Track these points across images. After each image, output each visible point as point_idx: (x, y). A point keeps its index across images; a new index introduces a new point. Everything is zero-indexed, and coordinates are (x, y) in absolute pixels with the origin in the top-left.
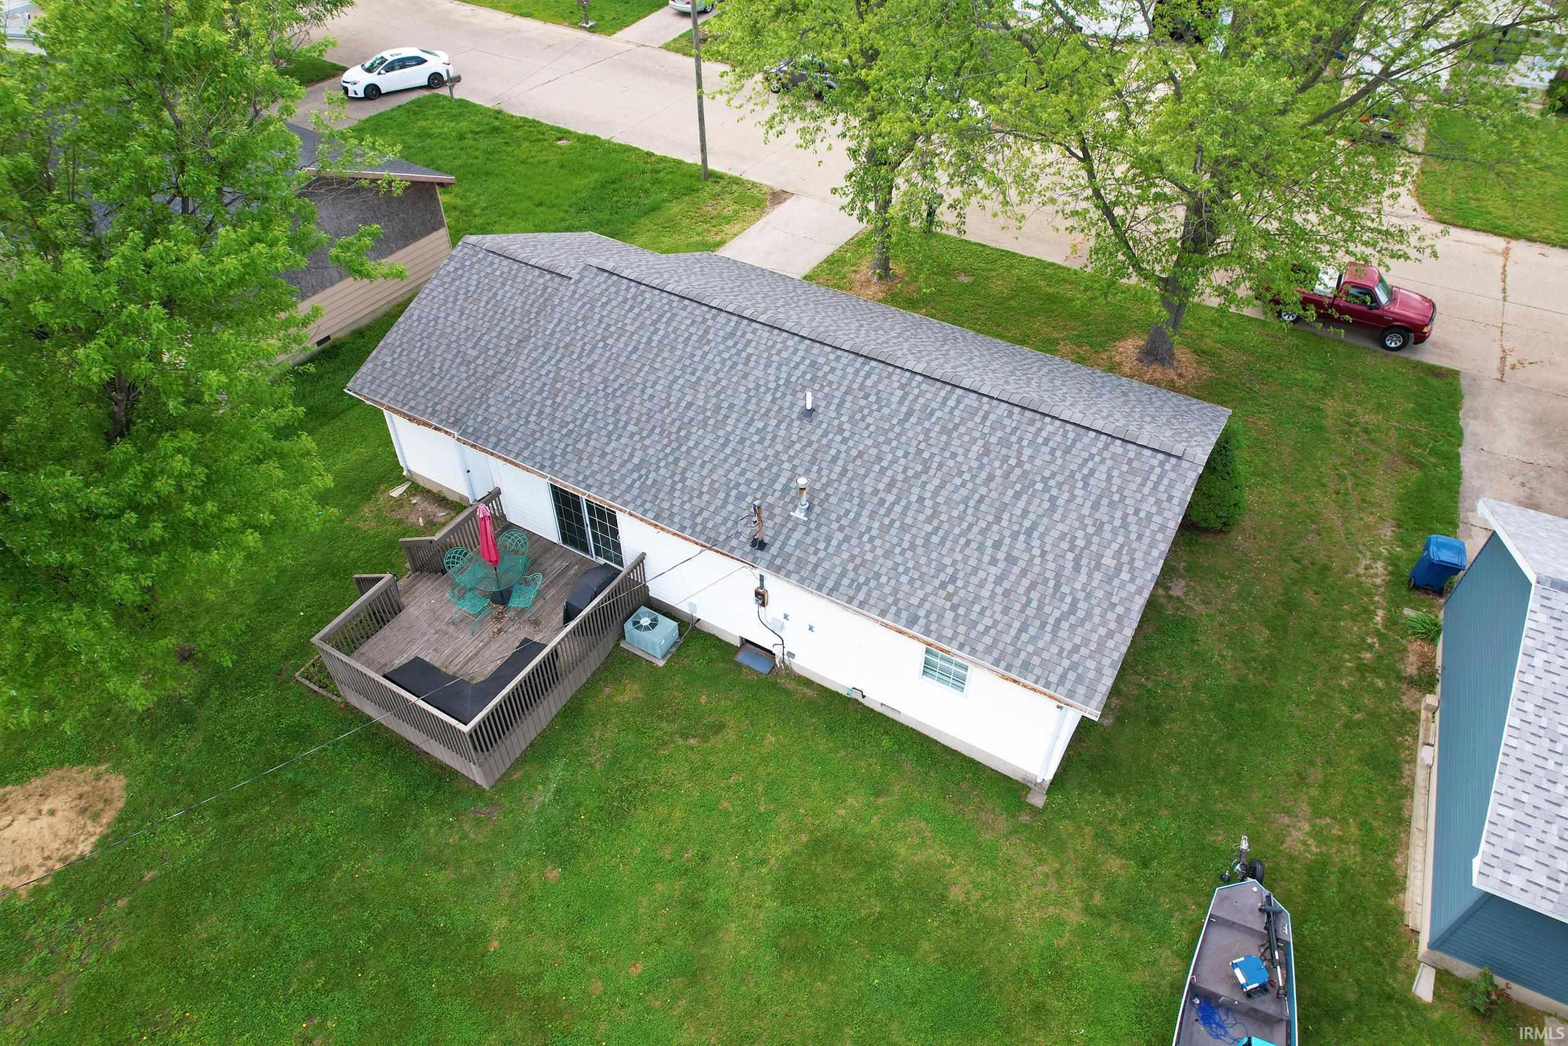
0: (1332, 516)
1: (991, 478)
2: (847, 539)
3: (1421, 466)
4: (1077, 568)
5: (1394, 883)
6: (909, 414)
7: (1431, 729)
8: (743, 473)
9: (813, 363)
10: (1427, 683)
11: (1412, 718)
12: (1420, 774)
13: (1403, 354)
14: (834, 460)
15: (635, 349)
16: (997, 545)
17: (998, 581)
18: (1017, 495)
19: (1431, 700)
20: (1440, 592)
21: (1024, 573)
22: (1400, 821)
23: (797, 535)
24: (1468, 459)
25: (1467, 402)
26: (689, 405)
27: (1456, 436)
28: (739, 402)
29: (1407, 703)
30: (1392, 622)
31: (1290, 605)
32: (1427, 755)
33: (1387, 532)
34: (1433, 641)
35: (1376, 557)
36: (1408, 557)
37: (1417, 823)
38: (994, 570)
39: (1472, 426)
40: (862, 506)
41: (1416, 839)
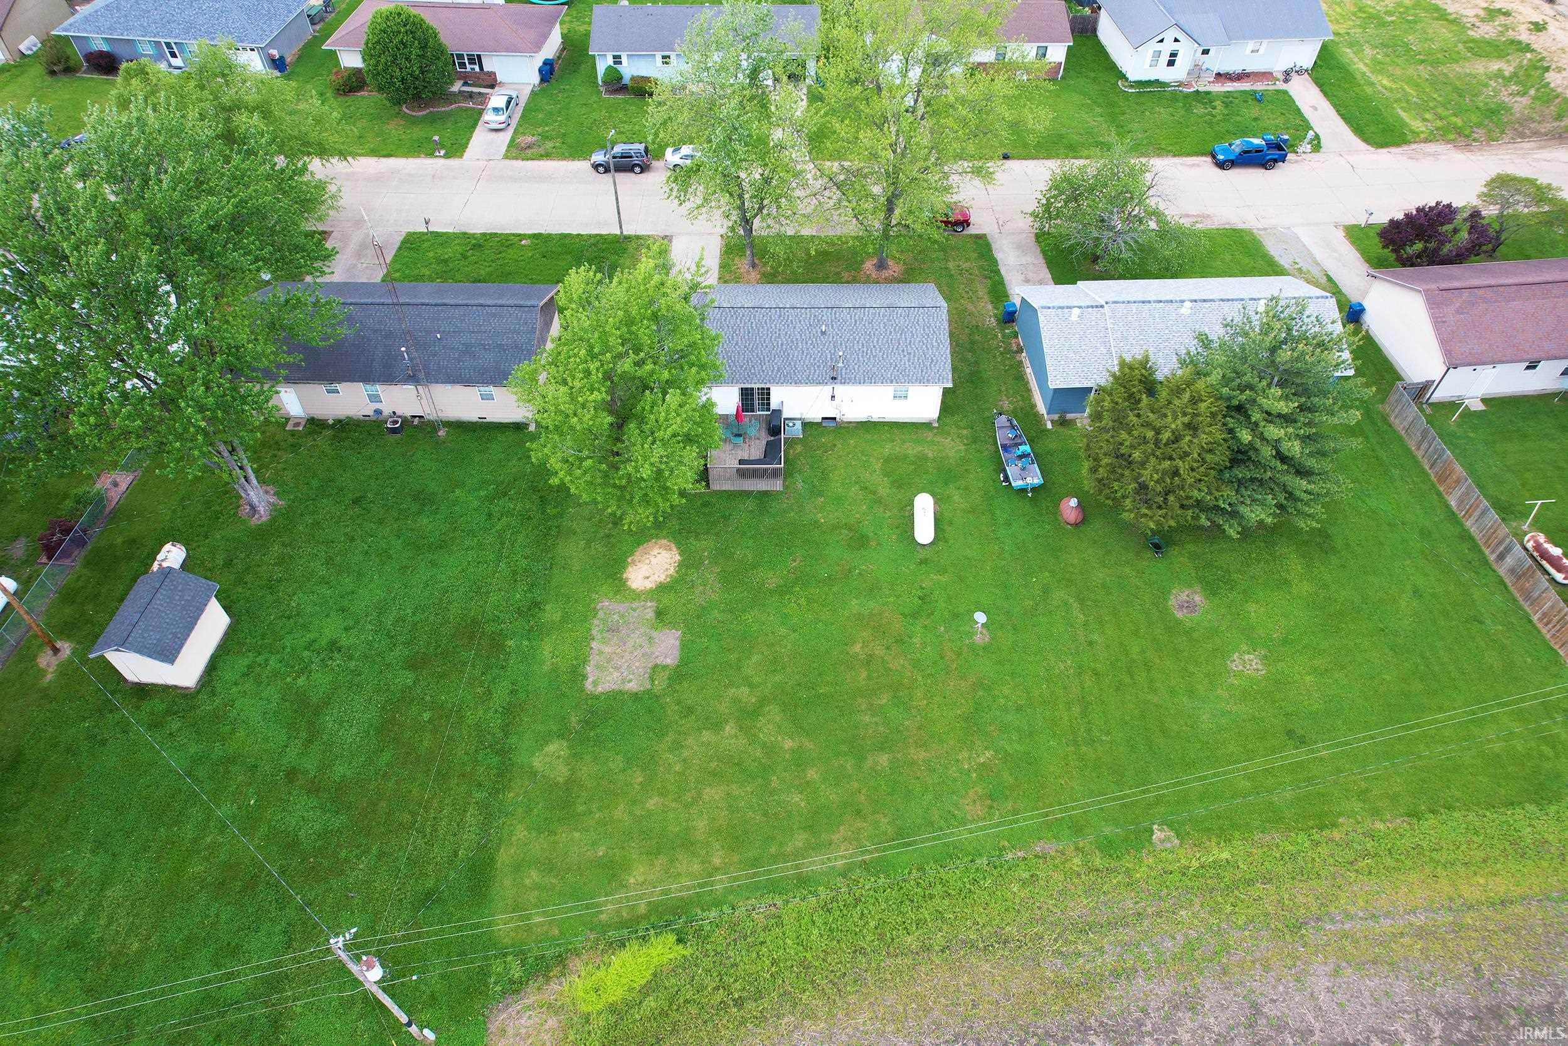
0: (970, 307)
1: (891, 332)
2: (859, 366)
3: (990, 278)
4: (928, 349)
5: (1034, 406)
6: (856, 321)
7: (1027, 363)
8: (814, 359)
9: (815, 316)
10: (1020, 351)
11: (1021, 361)
12: (1029, 376)
13: (964, 232)
14: (841, 344)
15: (749, 332)
16: (903, 351)
17: (909, 361)
18: (901, 334)
19: (1024, 354)
20: (1013, 321)
21: (914, 356)
22: (1029, 390)
23: (844, 371)
24: (1003, 272)
25: (994, 247)
26: (782, 345)
27: (995, 262)
28: (798, 337)
29: (1018, 358)
30: (1004, 336)
31: (973, 343)
32: (1029, 370)
33: (990, 307)
34: (1017, 337)
35: (990, 317)
36: (1000, 312)
37: (1033, 389)
38: (906, 358)
39: (999, 256)
40: (858, 355)
41: (1034, 393)
